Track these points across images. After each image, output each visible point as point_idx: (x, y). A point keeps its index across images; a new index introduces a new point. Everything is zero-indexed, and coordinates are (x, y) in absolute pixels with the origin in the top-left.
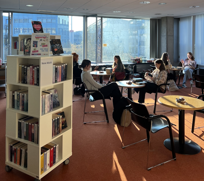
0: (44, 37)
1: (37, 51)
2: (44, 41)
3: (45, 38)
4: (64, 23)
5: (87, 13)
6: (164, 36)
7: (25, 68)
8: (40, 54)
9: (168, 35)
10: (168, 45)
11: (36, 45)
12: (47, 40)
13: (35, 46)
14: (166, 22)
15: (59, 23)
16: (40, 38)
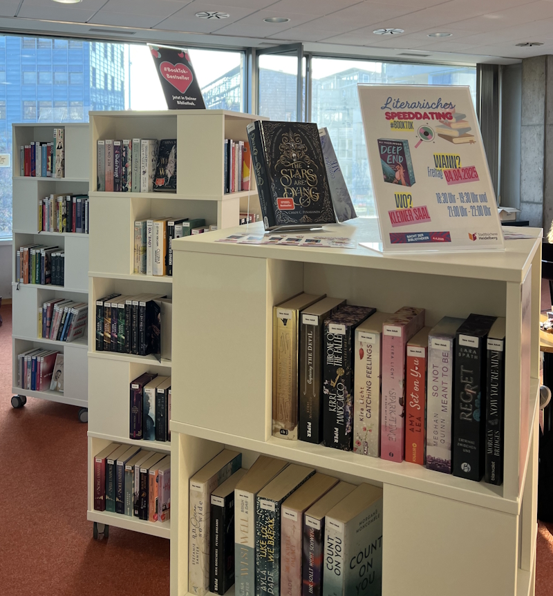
0: (440, 110)
1: (423, 214)
2: (449, 138)
3: (447, 116)
4: (109, 87)
5: (265, 38)
6: (534, 125)
7: (331, 331)
8: (445, 237)
9: (548, 123)
10: (547, 160)
11: (404, 165)
12: (464, 133)
13: (397, 175)
14: (544, 76)
15: (94, 84)
16: (416, 116)
